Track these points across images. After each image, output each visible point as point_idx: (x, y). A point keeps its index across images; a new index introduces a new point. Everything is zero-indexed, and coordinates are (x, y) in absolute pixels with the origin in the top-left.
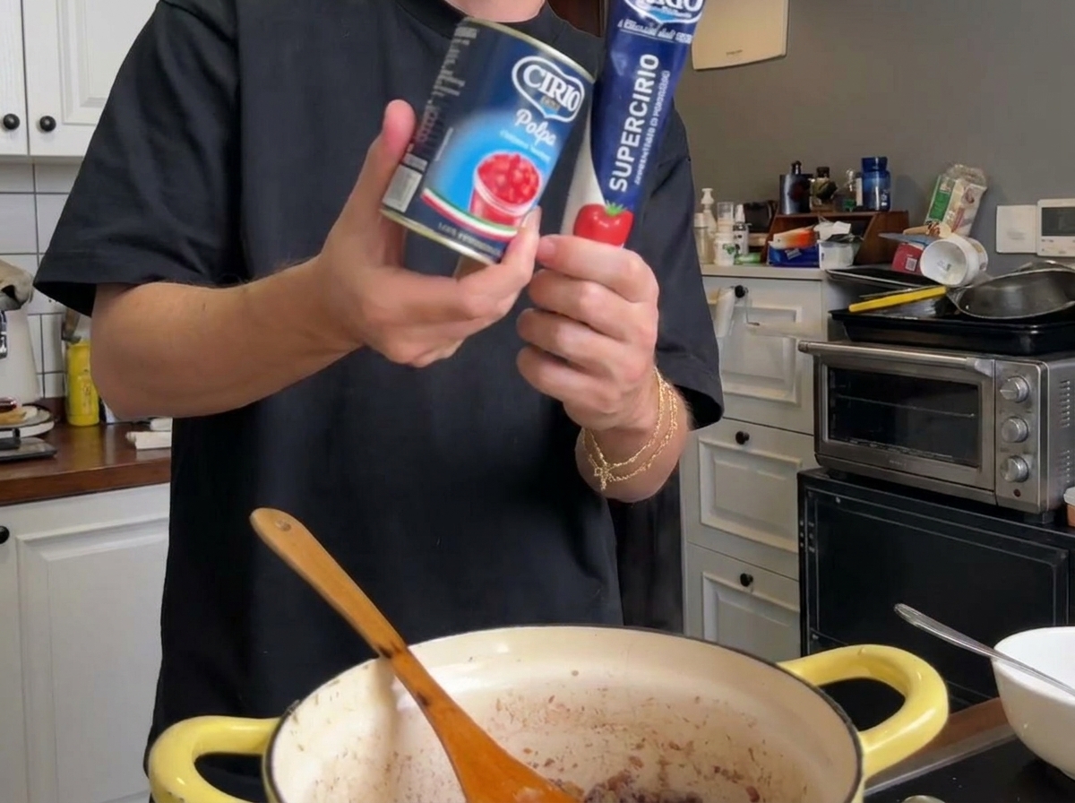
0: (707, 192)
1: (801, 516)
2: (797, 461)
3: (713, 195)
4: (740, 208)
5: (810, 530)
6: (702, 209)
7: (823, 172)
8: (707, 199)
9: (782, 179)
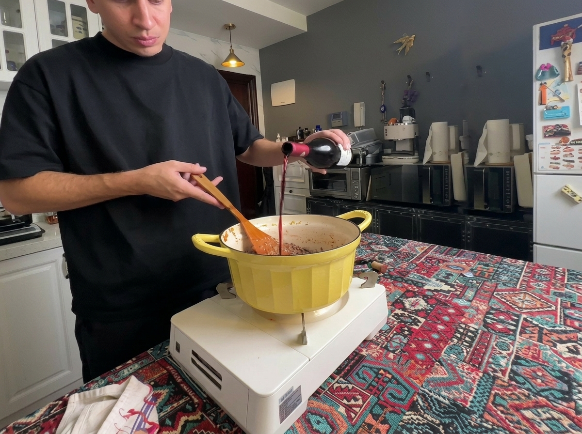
0: (278, 134)
1: (307, 207)
2: (304, 195)
3: (280, 135)
4: (287, 138)
5: (310, 210)
6: (278, 138)
7: (306, 129)
8: (279, 136)
9: (297, 130)
